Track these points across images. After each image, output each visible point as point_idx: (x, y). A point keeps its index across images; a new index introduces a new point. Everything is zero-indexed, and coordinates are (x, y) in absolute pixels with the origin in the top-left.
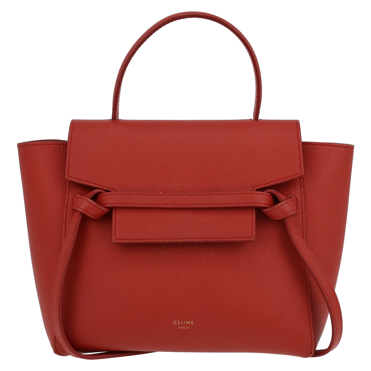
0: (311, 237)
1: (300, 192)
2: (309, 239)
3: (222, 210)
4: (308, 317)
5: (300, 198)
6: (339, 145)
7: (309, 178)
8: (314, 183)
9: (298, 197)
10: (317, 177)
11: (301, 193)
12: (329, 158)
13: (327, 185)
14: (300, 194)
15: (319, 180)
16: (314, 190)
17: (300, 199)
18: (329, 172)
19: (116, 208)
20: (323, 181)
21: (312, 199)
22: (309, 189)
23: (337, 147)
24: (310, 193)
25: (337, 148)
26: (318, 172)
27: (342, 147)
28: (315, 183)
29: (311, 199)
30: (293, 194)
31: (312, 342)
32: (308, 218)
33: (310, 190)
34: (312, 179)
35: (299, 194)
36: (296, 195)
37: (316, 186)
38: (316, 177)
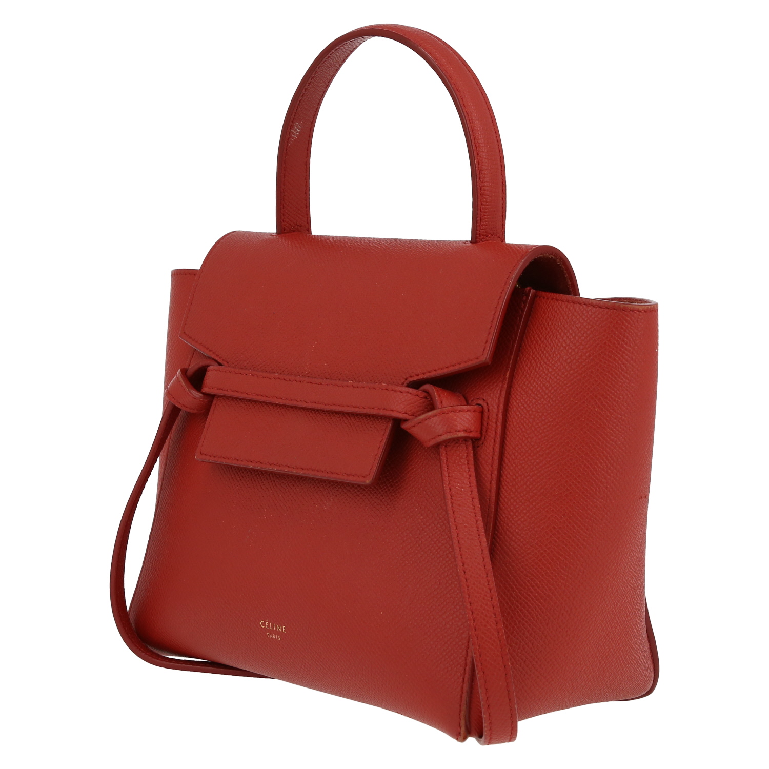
0: (511, 493)
1: (498, 395)
2: (506, 498)
3: (349, 417)
4: (463, 658)
5: (495, 408)
6: (594, 303)
7: (527, 368)
8: (532, 381)
9: (493, 406)
10: (541, 368)
11: (499, 399)
12: (571, 328)
13: (558, 386)
14: (497, 401)
15: (544, 374)
16: (530, 395)
17: (495, 411)
18: (564, 359)
19: (219, 396)
20: (550, 377)
21: (523, 413)
22: (520, 392)
23: (590, 308)
24: (522, 401)
25: (590, 310)
26: (544, 357)
27: (601, 307)
28: (534, 381)
29: (521, 414)
30: (484, 400)
31: (460, 711)
32: (510, 453)
33: (522, 394)
34: (531, 372)
35: (495, 401)
36: (488, 402)
37: (535, 386)
38: (539, 368)
